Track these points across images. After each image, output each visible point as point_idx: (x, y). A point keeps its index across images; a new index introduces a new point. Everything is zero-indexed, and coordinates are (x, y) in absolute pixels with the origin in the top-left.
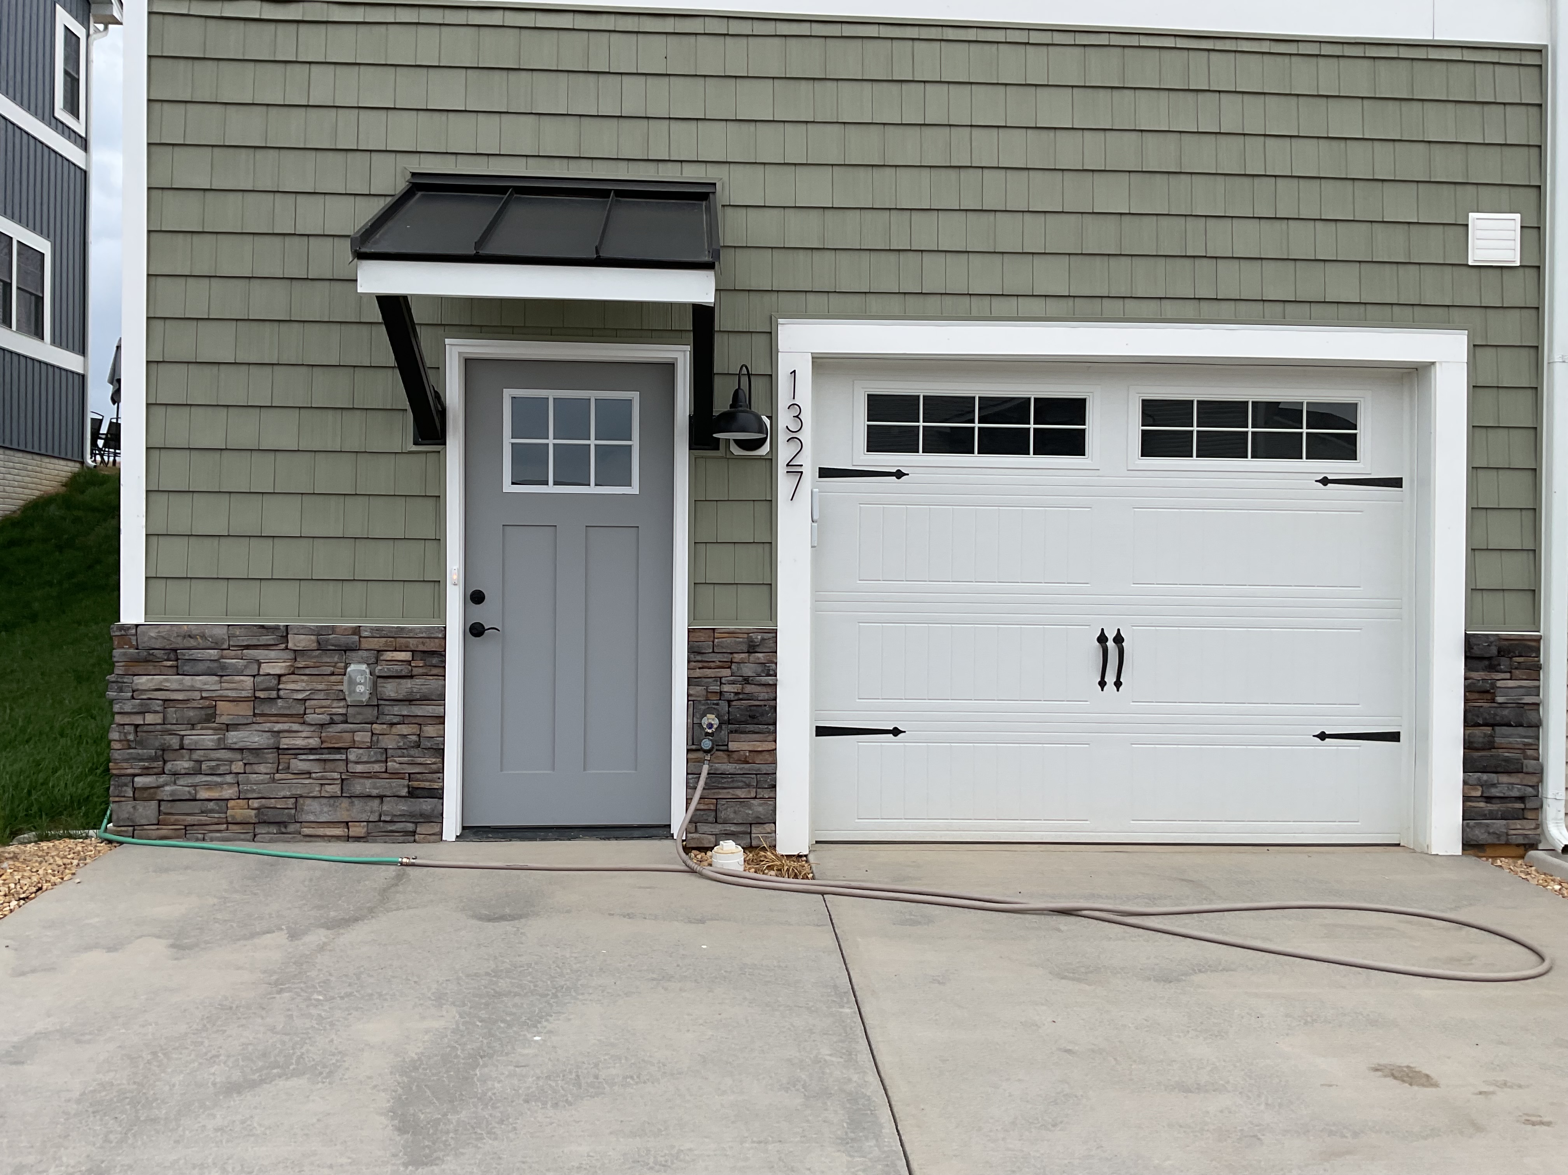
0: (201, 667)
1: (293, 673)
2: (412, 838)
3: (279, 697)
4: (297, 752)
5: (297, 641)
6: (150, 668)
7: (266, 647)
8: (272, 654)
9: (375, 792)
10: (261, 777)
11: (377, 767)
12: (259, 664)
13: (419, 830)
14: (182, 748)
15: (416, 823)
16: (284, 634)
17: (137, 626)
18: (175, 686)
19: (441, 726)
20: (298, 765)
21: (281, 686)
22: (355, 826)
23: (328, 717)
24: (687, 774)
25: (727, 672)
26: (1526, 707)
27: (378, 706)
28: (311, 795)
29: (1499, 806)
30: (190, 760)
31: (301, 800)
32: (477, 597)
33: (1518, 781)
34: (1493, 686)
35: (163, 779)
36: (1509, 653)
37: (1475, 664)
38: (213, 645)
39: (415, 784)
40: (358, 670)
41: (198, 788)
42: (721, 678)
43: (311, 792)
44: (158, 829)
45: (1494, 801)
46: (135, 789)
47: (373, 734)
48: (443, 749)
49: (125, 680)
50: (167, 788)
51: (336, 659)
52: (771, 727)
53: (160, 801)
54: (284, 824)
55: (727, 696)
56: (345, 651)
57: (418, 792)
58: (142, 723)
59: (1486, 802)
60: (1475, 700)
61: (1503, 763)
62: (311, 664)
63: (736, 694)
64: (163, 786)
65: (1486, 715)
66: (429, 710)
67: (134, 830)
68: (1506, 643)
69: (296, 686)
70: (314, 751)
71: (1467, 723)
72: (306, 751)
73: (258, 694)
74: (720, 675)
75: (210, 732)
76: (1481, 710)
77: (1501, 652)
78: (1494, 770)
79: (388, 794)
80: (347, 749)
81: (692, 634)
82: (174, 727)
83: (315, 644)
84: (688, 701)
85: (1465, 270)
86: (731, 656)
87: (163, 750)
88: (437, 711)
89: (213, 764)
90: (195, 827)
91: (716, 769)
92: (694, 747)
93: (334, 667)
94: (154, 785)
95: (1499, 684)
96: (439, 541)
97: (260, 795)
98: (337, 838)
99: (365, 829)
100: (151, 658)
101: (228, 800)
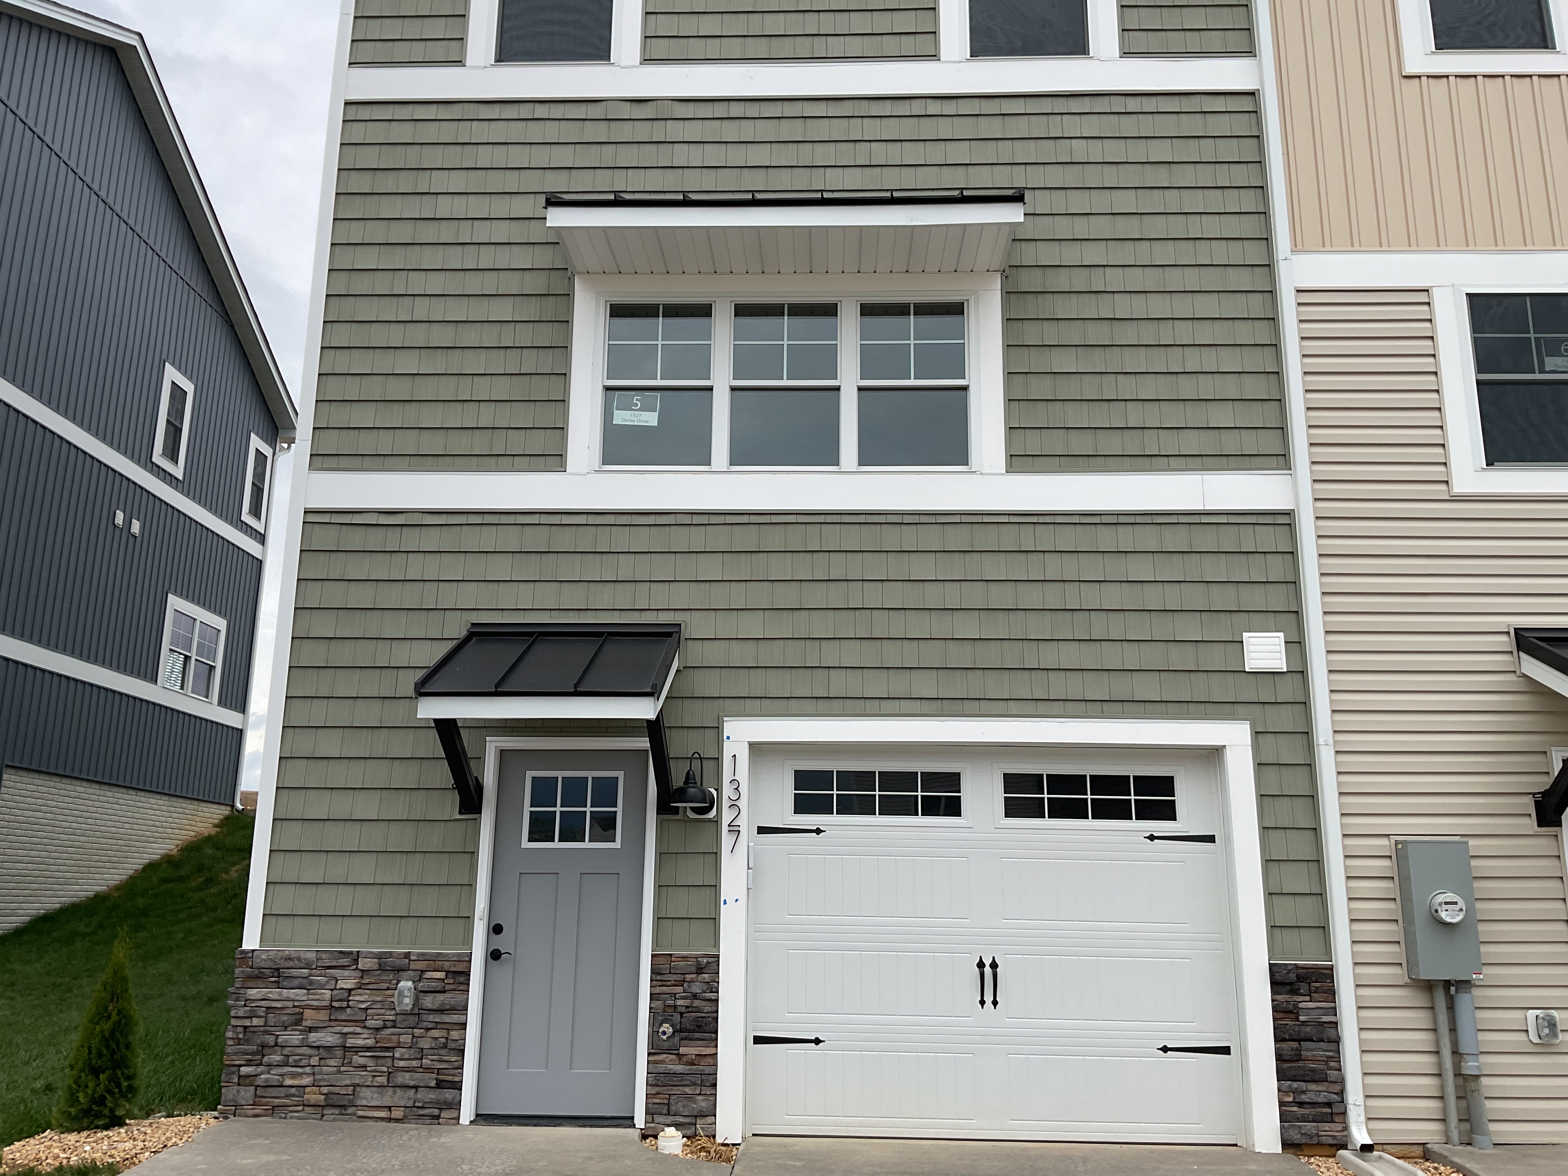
0: (296, 982)
1: (360, 988)
2: (436, 1122)
3: (348, 1007)
4: (357, 1049)
5: (363, 964)
6: (260, 984)
7: (342, 967)
8: (346, 973)
9: (412, 1083)
10: (331, 1069)
11: (415, 1063)
12: (337, 981)
13: (442, 1115)
14: (276, 1045)
15: (441, 1109)
16: (355, 957)
17: (253, 951)
18: (276, 997)
19: (463, 1031)
20: (358, 1060)
21: (350, 998)
22: (396, 1110)
23: (382, 1023)
24: (648, 1073)
25: (680, 989)
26: (1325, 1025)
27: (419, 1014)
28: (366, 1084)
29: (1310, 1110)
30: (282, 1055)
31: (358, 1089)
32: (497, 929)
33: (1324, 1089)
34: (1296, 1006)
35: (261, 1069)
36: (1307, 980)
37: (1279, 988)
38: (305, 966)
39: (441, 1077)
40: (406, 985)
41: (285, 1077)
42: (675, 994)
43: (366, 1082)
44: (253, 1109)
45: (1305, 1106)
46: (240, 1077)
47: (413, 1036)
48: (464, 1050)
49: (241, 992)
50: (263, 1076)
51: (391, 977)
52: (713, 1035)
53: (257, 1086)
54: (344, 1107)
55: (680, 1009)
56: (398, 971)
57: (443, 1084)
58: (250, 1025)
59: (1299, 1107)
60: (1281, 1019)
61: (1310, 1073)
62: (373, 981)
63: (687, 1007)
64: (260, 1075)
65: (1291, 1031)
66: (455, 1018)
67: (236, 1109)
68: (1304, 971)
69: (361, 998)
70: (370, 1050)
71: (1277, 1040)
72: (364, 1049)
73: (334, 1004)
74: (674, 992)
75: (298, 1033)
76: (1287, 1027)
77: (1299, 978)
78: (1302, 1078)
79: (421, 1085)
80: (394, 1048)
81: (655, 959)
82: (272, 1029)
83: (377, 966)
84: (650, 1012)
85: (1244, 675)
86: (683, 976)
87: (263, 1047)
88: (462, 1019)
89: (298, 1057)
90: (280, 1108)
91: (670, 1070)
92: (653, 1051)
93: (390, 983)
94: (254, 1074)
95: (1301, 1005)
96: (471, 886)
97: (329, 1084)
98: (382, 1119)
99: (403, 1113)
100: (260, 975)
101: (305, 1087)
